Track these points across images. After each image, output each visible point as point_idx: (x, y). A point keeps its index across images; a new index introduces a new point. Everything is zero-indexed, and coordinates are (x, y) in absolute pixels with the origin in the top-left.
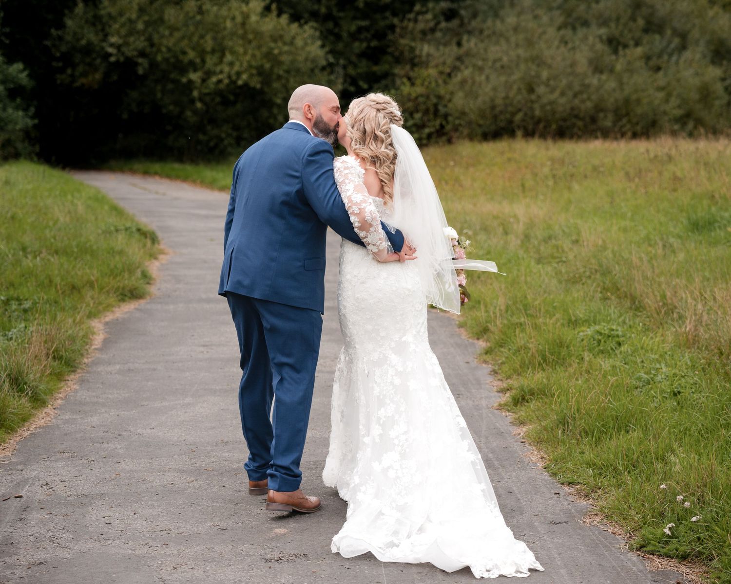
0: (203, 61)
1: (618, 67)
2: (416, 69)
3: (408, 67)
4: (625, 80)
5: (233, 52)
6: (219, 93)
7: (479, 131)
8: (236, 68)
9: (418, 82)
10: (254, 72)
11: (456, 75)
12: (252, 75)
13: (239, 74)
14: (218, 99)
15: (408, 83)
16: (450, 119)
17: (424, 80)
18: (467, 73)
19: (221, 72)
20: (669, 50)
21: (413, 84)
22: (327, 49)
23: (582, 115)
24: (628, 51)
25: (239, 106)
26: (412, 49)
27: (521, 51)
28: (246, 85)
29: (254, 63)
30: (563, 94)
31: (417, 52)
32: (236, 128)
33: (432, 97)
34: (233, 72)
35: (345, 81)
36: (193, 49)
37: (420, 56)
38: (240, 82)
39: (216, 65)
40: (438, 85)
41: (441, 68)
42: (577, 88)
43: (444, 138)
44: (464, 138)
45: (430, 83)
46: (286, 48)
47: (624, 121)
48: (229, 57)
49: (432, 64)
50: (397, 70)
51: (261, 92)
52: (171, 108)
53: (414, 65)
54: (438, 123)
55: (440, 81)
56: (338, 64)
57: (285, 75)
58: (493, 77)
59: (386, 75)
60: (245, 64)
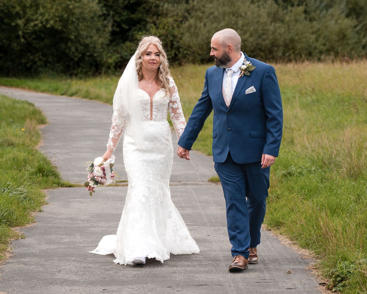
0: (25, 13)
1: (287, 18)
2: (159, 18)
3: (155, 18)
4: (291, 27)
5: (44, 7)
6: (35, 32)
7: (199, 58)
8: (47, 16)
9: (161, 26)
10: (58, 19)
11: (185, 23)
12: (56, 21)
13: (47, 21)
14: (34, 36)
15: (154, 28)
16: (181, 50)
17: (165, 25)
18: (192, 21)
19: (36, 20)
20: (321, 8)
21: (157, 28)
22: (102, 5)
23: (263, 48)
24: (294, 9)
25: (47, 41)
26: (157, 6)
27: (226, 8)
28: (52, 28)
29: (57, 14)
30: (251, 35)
31: (161, 8)
32: (44, 55)
33: (169, 36)
34: (44, 20)
35: (113, 26)
36: (19, 5)
37: (162, 10)
38: (48, 26)
39: (33, 15)
40: (173, 28)
41: (175, 18)
42: (260, 32)
43: (177, 62)
44: (189, 63)
45: (168, 27)
46: (77, 5)
47: (290, 52)
48: (41, 10)
49: (170, 15)
50: (148, 19)
51: (62, 32)
52: (5, 41)
53: (158, 15)
54: (173, 52)
55: (175, 26)
56: (109, 15)
57: (77, 21)
58: (208, 24)
59: (139, 21)
60: (52, 15)
